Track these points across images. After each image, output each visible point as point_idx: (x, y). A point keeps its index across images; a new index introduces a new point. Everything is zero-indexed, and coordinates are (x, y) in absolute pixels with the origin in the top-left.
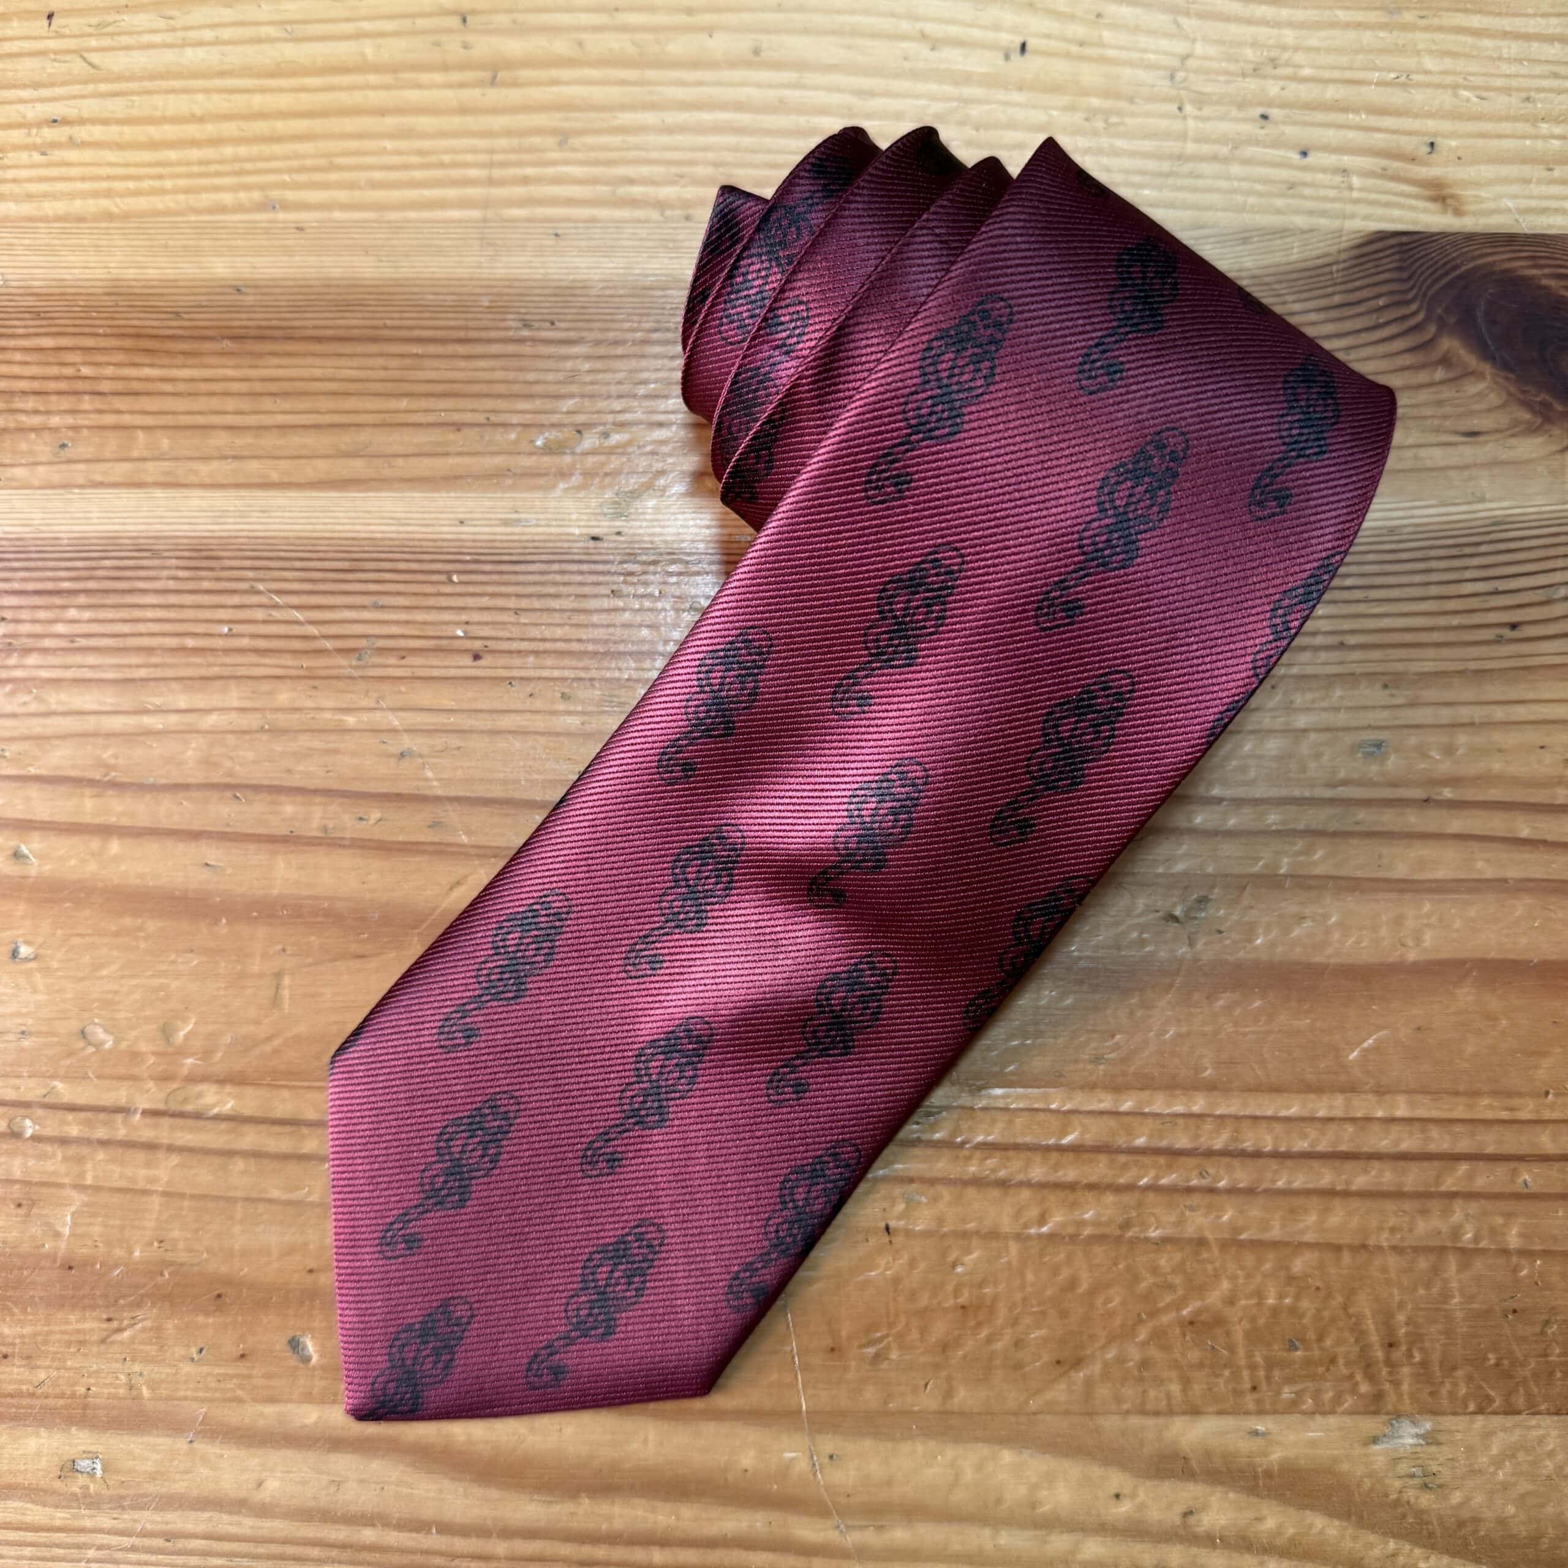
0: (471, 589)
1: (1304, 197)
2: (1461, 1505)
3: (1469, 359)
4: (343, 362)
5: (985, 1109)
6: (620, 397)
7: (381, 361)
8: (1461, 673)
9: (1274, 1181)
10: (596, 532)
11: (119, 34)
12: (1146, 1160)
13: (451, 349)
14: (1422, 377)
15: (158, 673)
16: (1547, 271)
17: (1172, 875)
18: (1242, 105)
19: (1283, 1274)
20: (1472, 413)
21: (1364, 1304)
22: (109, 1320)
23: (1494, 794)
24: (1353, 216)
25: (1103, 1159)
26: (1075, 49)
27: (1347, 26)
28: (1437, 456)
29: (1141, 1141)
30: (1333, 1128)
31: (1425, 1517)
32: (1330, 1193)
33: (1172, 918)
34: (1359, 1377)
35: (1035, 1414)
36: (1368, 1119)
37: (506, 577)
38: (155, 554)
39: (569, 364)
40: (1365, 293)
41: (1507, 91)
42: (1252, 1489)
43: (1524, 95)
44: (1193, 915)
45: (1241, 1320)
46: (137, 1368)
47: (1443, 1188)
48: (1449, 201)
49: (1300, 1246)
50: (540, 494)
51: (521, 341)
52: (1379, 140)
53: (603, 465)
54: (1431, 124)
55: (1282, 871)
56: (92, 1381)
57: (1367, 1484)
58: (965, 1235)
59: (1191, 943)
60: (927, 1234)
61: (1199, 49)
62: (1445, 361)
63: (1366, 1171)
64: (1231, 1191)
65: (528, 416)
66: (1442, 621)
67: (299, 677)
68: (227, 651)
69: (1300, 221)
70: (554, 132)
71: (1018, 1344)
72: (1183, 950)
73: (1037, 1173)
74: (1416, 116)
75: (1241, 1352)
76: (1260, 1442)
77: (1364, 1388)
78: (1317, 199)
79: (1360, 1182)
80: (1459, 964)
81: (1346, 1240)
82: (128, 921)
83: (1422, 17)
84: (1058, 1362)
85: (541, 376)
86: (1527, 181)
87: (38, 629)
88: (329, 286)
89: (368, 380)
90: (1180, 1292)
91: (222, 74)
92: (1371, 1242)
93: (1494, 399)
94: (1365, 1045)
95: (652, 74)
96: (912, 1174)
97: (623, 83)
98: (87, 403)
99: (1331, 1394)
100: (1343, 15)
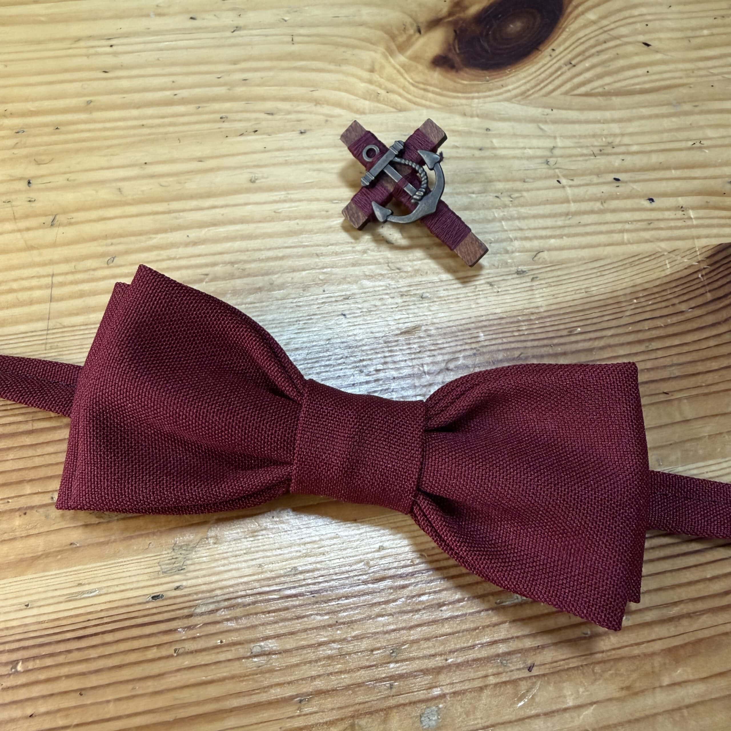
1: (662, 229)
10: (156, 590)
18: (599, 174)
24: (699, 237)
26: (477, 153)
27: (650, 117)
52: (696, 184)
61: (559, 143)
69: (663, 245)
70: (102, 255)
74: (715, 166)
78: (671, 228)
83: (696, 106)
100: (645, 111)
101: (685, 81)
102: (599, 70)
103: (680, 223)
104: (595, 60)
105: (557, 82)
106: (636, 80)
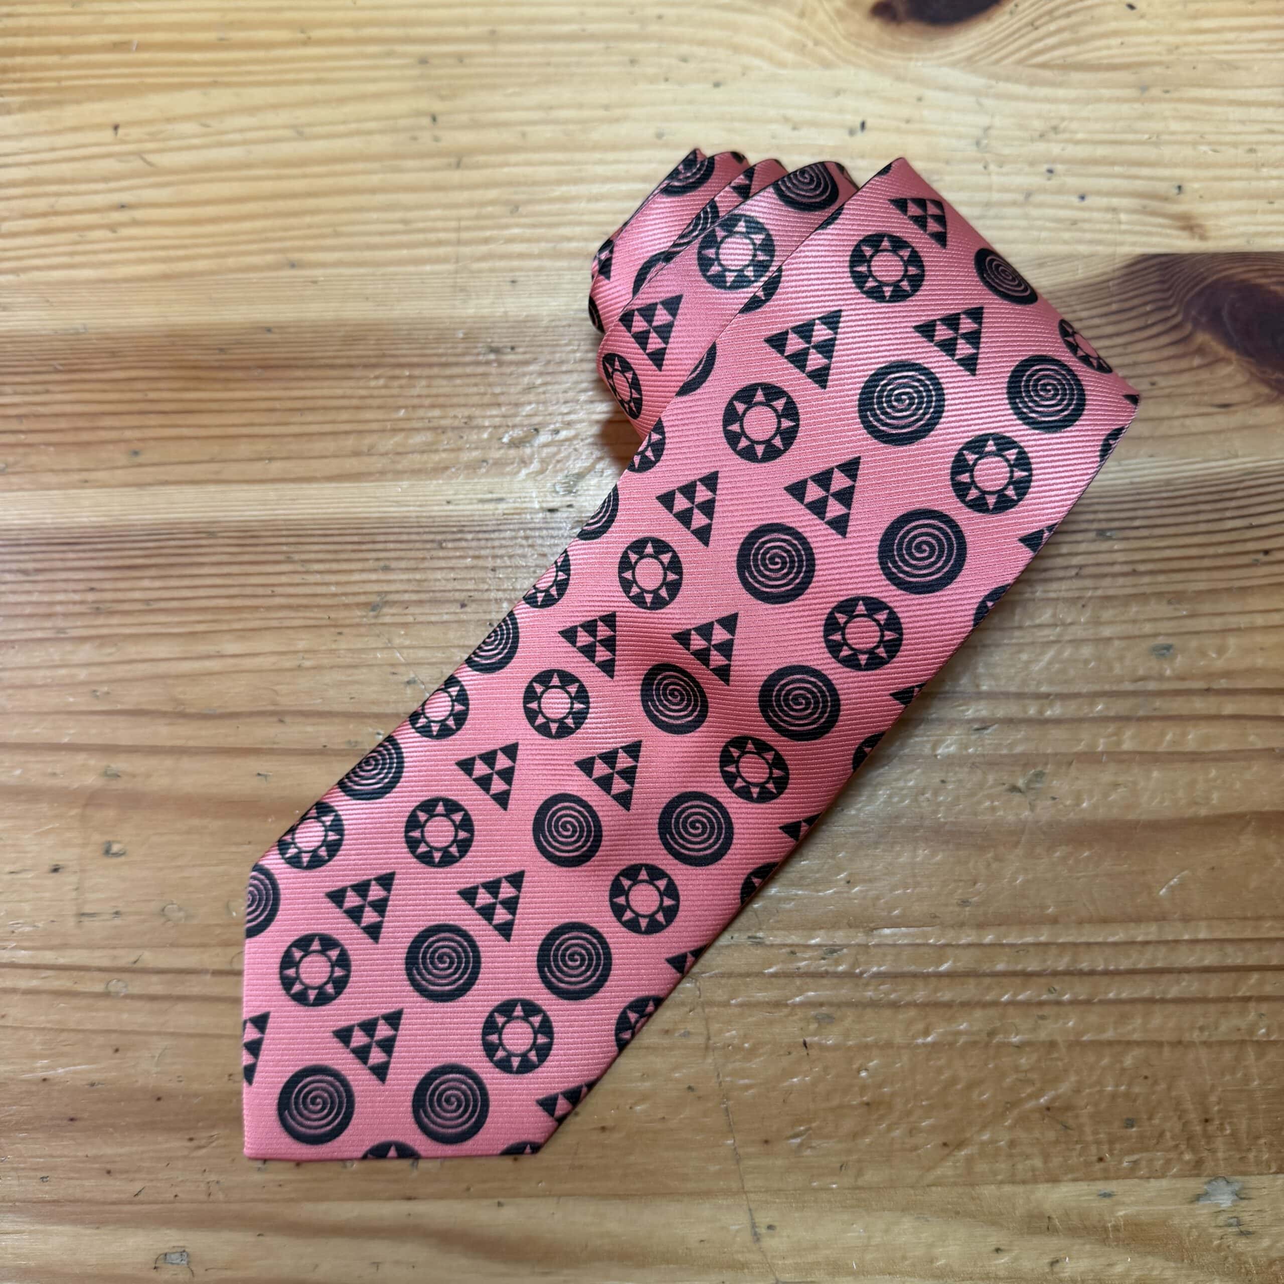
0: (458, 554)
1: (1084, 231)
2: (1270, 1248)
3: (1220, 349)
4: (352, 383)
5: (878, 946)
6: (566, 402)
7: (381, 382)
8: (1228, 590)
9: (1106, 993)
10: (551, 505)
11: (168, 139)
12: (1005, 980)
13: (435, 371)
14: (1183, 364)
15: (216, 627)
16: (1274, 279)
17: (1013, 756)
18: (1032, 163)
19: (1118, 1066)
20: (1224, 390)
21: (1182, 1088)
22: (191, 1139)
23: (1260, 683)
24: (1122, 244)
25: (972, 981)
26: (903, 126)
27: (1110, 100)
28: (1199, 424)
29: (1000, 967)
30: (1150, 948)
31: (1243, 1258)
32: (1150, 1001)
33: (1014, 789)
34: (1183, 1147)
35: (928, 1186)
36: (1176, 942)
37: (483, 543)
38: (211, 535)
39: (526, 380)
40: (1136, 302)
41: (1235, 145)
42: (1104, 1241)
43: (1248, 147)
44: (1032, 786)
45: (1087, 1104)
46: (213, 1177)
47: (1240, 994)
48: (1196, 230)
49: (1129, 1044)
50: (508, 478)
51: (488, 363)
52: (1139, 185)
53: (555, 454)
54: (1178, 172)
55: (1100, 748)
56: (178, 1189)
57: (1195, 1233)
58: (867, 1047)
59: (1032, 808)
60: (835, 1048)
61: (998, 122)
62: (1201, 351)
63: (1178, 982)
64: (1072, 1002)
65: (497, 419)
66: (1211, 551)
67: (326, 626)
68: (269, 608)
69: (1083, 249)
70: (507, 203)
71: (911, 1132)
72: (1026, 814)
73: (921, 995)
74: (1166, 166)
75: (1088, 1130)
76: (1107, 1201)
77: (1187, 1157)
78: (1095, 231)
79: (1174, 992)
80: (1239, 817)
81: (1166, 1037)
82: (196, 822)
83: (1167, 92)
84: (945, 1144)
85: (505, 389)
86: (1255, 212)
87: (120, 596)
88: (339, 326)
89: (371, 397)
90: (1038, 1085)
91: (249, 166)
92: (1187, 1037)
93: (1240, 378)
94: (1172, 883)
95: (578, 156)
96: (821, 1000)
97: (556, 163)
98: (153, 420)
99: (1161, 1162)
100: (1106, 92)
101: (1165, 58)
102: (1066, 36)
103: (1106, 227)
104: (1063, 22)
105: (1012, 48)
106: (1105, 53)
